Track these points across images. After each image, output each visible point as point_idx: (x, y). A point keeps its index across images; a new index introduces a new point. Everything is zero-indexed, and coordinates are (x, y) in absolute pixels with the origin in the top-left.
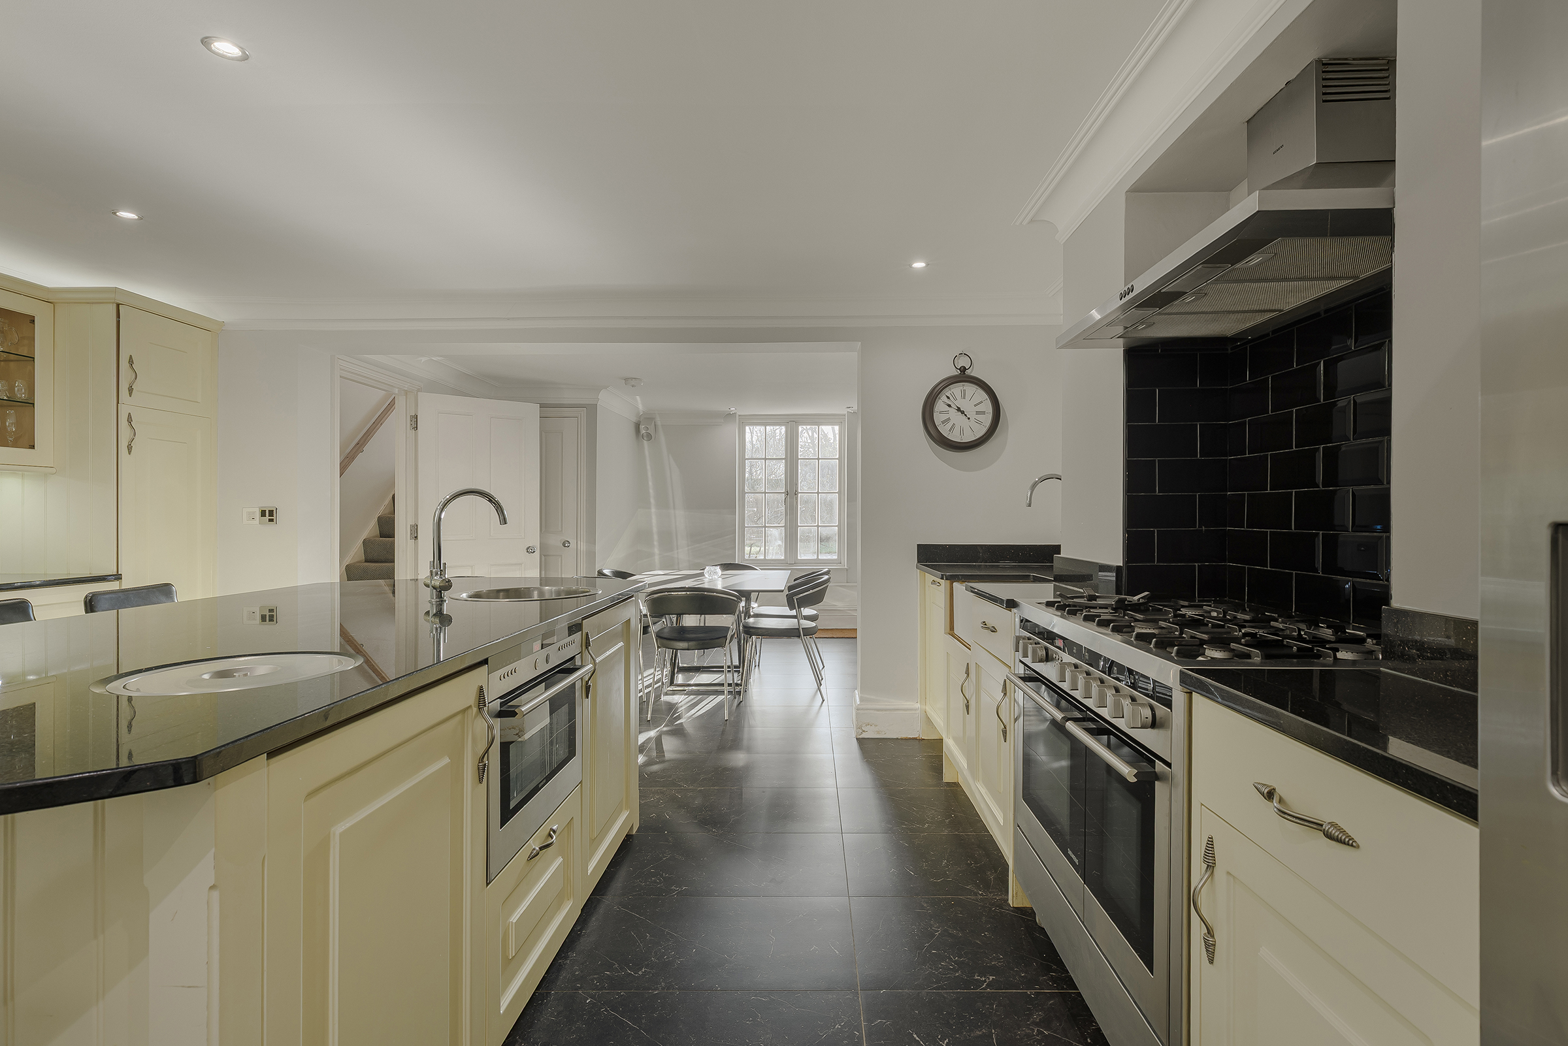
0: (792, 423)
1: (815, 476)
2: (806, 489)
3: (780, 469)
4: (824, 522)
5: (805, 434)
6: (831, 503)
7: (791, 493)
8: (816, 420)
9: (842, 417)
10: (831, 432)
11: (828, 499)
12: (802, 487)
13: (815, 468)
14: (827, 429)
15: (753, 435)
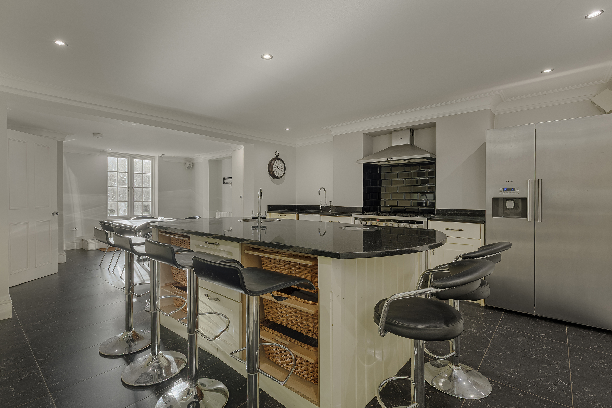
0: (131, 158)
1: (141, 181)
2: (137, 186)
3: (124, 177)
4: (145, 200)
5: (137, 162)
6: (148, 192)
7: (131, 187)
8: (142, 157)
9: (154, 157)
10: (147, 163)
11: (147, 190)
12: (135, 184)
13: (141, 177)
14: (146, 161)
15: (111, 161)
